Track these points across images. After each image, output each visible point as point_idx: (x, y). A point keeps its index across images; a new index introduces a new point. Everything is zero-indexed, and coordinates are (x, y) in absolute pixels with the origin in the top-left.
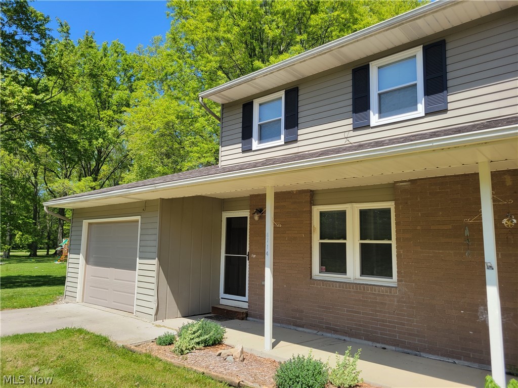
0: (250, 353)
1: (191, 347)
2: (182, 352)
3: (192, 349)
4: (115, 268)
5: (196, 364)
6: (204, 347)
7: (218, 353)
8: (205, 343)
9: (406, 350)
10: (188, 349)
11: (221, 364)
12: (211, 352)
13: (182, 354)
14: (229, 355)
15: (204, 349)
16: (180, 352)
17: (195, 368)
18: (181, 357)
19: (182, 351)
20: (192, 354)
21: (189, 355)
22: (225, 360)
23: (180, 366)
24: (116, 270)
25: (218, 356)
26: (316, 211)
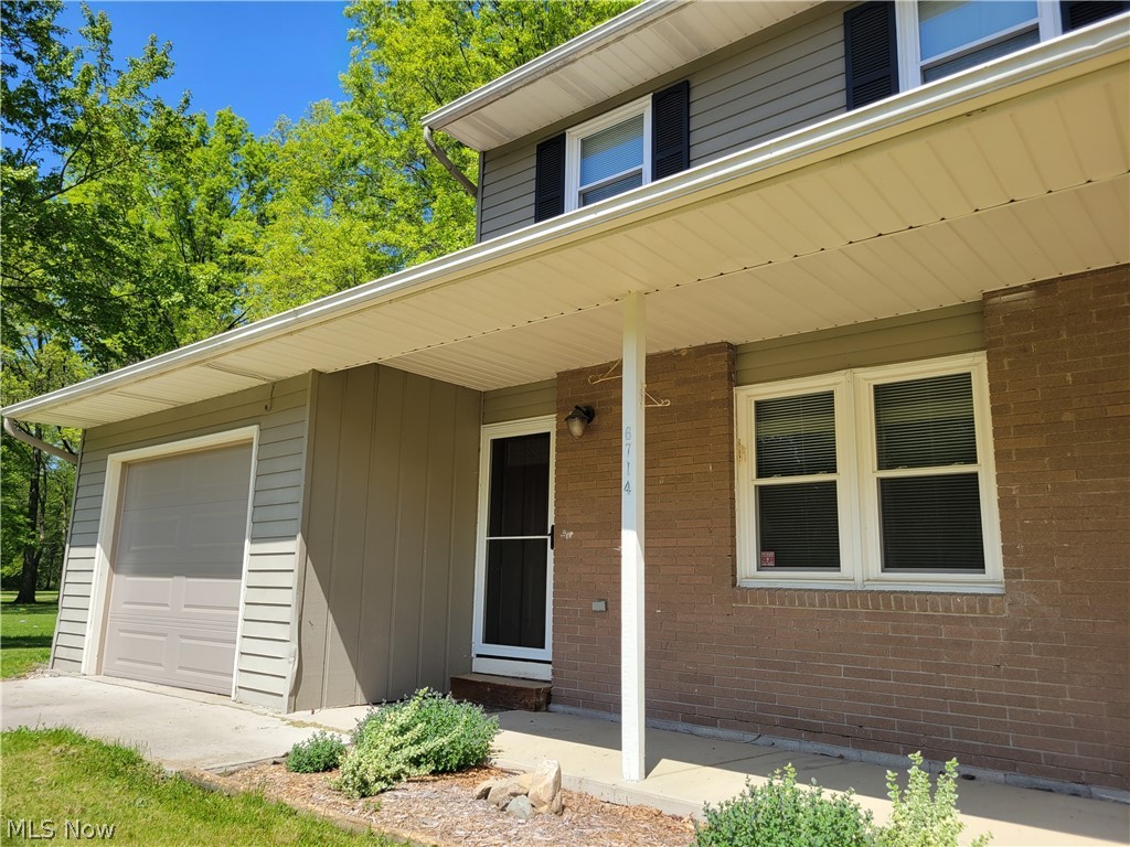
0: (576, 790)
1: (393, 770)
2: (364, 789)
3: (397, 778)
4: (187, 577)
5: (408, 823)
6: (433, 773)
7: (478, 790)
8: (437, 762)
9: (1042, 782)
10: (384, 779)
11: (491, 824)
12: (455, 789)
13: (364, 796)
14: (515, 795)
15: (435, 781)
16: (359, 788)
17: (407, 834)
18: (361, 803)
19: (366, 784)
20: (396, 793)
21: (386, 798)
22: (503, 809)
23: (357, 829)
24: (189, 580)
25: (479, 798)
26: (746, 399)
